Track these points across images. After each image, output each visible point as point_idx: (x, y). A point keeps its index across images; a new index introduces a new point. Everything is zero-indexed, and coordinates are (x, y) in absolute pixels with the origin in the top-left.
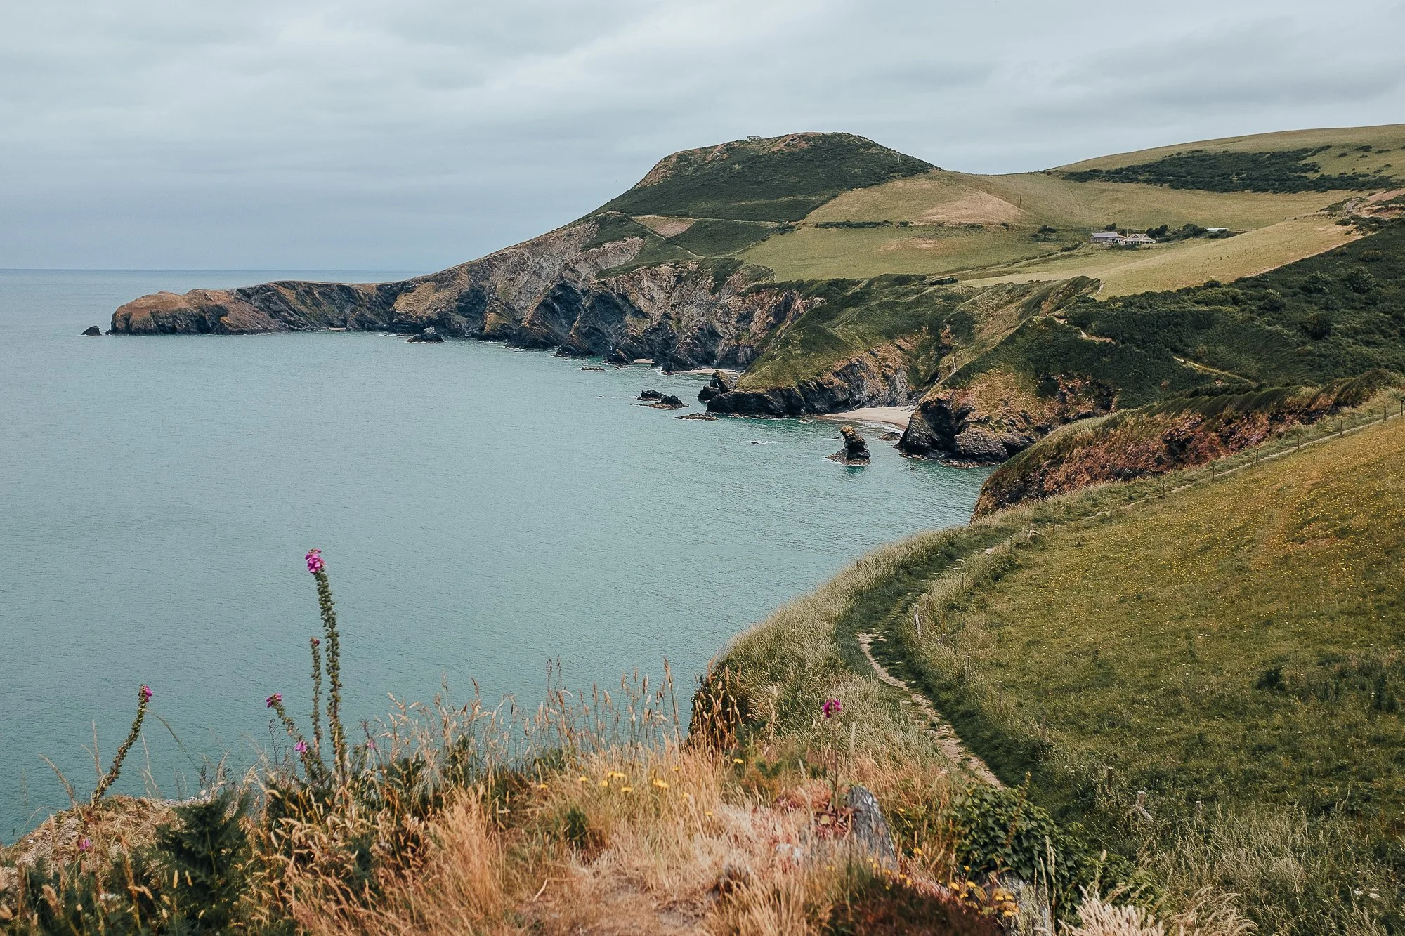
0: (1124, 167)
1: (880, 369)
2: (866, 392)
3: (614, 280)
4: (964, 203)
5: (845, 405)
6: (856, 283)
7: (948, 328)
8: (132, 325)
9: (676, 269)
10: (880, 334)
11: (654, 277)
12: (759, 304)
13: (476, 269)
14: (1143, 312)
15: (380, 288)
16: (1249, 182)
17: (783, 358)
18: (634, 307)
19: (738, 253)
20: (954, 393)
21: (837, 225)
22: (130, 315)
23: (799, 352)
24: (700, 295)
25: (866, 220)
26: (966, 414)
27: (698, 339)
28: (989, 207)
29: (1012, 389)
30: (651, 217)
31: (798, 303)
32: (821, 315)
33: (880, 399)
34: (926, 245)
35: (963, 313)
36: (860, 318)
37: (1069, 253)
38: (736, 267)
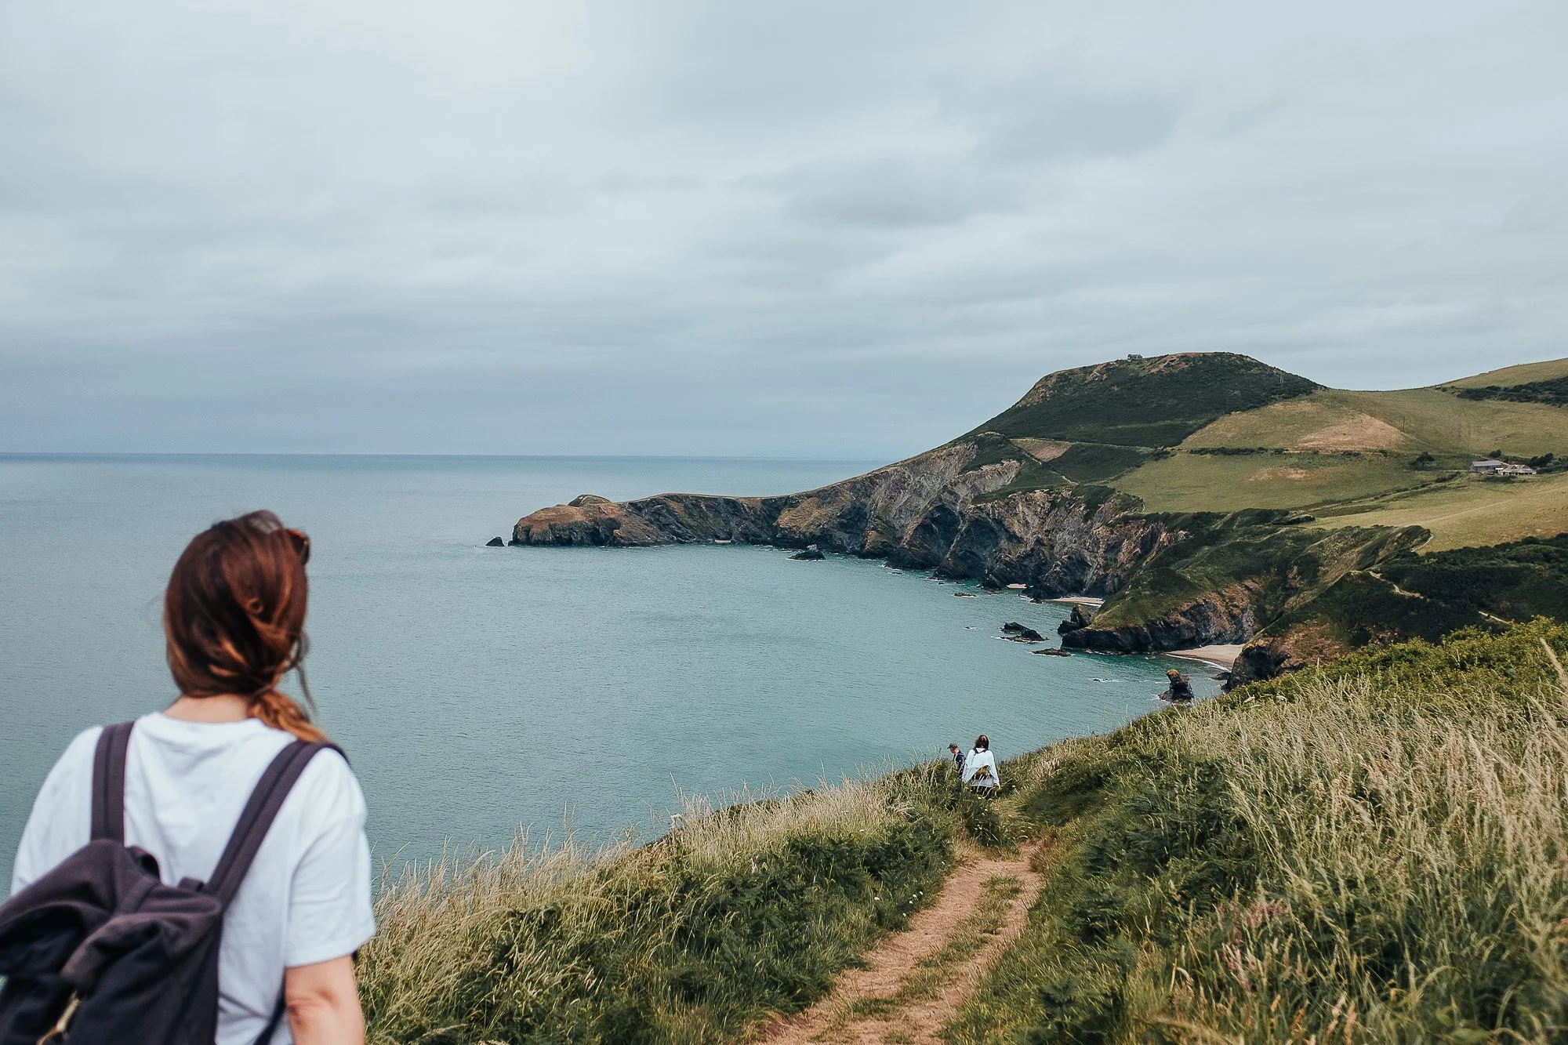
0: (1526, 383)
1: (1227, 608)
2: (1212, 631)
3: (989, 505)
4: (1343, 428)
5: (1193, 643)
6: (1219, 516)
7: (1295, 568)
8: (532, 537)
9: (1051, 495)
10: (1229, 575)
11: (1029, 502)
12: (1127, 534)
13: (858, 486)
14: (1454, 568)
15: (765, 502)
17: (1133, 598)
18: (1009, 532)
20: (1274, 641)
21: (1213, 452)
22: (530, 527)
23: (1148, 593)
24: (1072, 522)
25: (1242, 446)
26: (1282, 661)
27: (1067, 568)
28: (1370, 431)
29: (1327, 639)
30: (1028, 439)
31: (1164, 535)
32: (1178, 552)
33: (1227, 637)
34: (1297, 475)
35: (1309, 555)
36: (1210, 559)
37: (1443, 484)
38: (1108, 494)
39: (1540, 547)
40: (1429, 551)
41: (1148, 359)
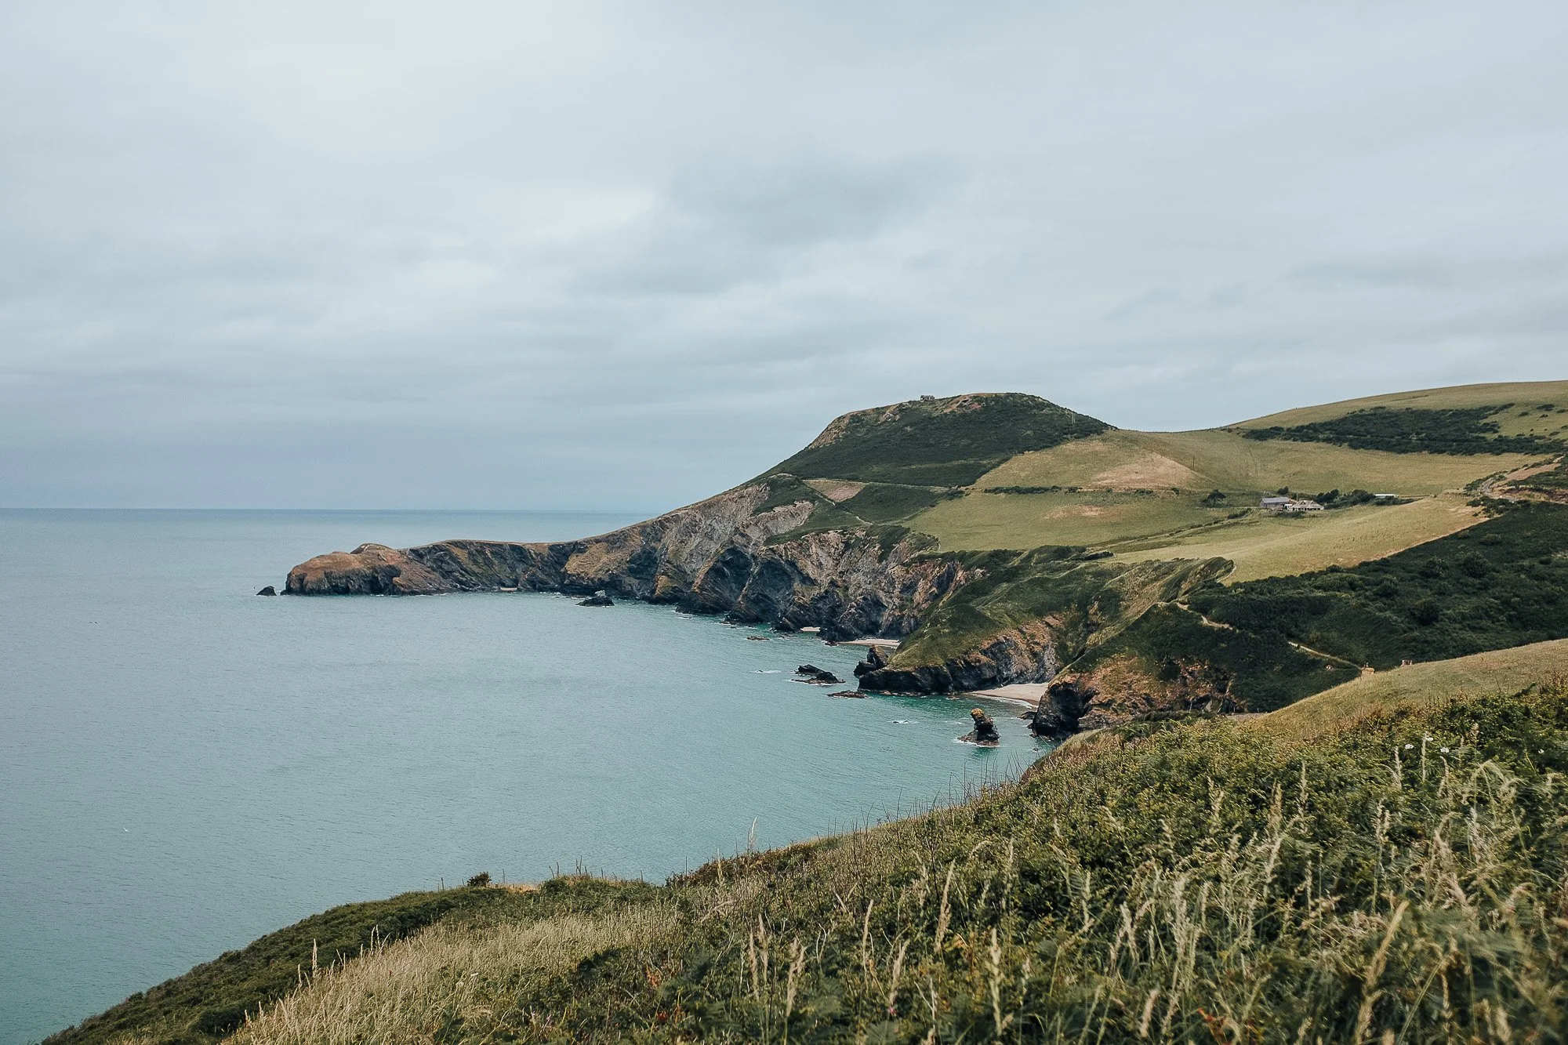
0: (1307, 424)
1: (1028, 646)
2: (1014, 669)
3: (782, 546)
4: (1136, 467)
5: (993, 683)
6: (1017, 554)
7: (1096, 604)
8: (306, 585)
9: (844, 535)
10: (1029, 612)
11: (822, 543)
12: (922, 573)
13: (648, 530)
14: (1262, 598)
15: (552, 548)
16: (1426, 442)
17: (931, 637)
18: (802, 574)
19: (906, 520)
20: (1081, 677)
21: (1007, 491)
22: (305, 575)
23: (947, 630)
24: (867, 563)
25: (1036, 485)
26: (1090, 697)
27: (862, 609)
28: (1161, 470)
29: (1135, 673)
30: (822, 480)
31: (960, 573)
32: (976, 590)
33: (1029, 675)
34: (1092, 512)
35: (1111, 590)
36: (1010, 596)
37: (1235, 520)
38: (903, 534)
39: (1345, 575)
40: (1235, 581)
41: (940, 400)
